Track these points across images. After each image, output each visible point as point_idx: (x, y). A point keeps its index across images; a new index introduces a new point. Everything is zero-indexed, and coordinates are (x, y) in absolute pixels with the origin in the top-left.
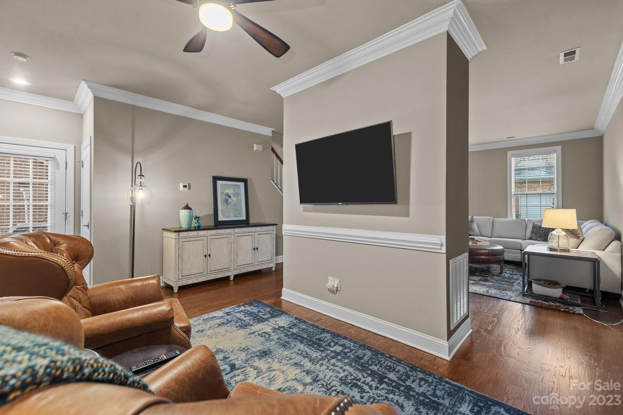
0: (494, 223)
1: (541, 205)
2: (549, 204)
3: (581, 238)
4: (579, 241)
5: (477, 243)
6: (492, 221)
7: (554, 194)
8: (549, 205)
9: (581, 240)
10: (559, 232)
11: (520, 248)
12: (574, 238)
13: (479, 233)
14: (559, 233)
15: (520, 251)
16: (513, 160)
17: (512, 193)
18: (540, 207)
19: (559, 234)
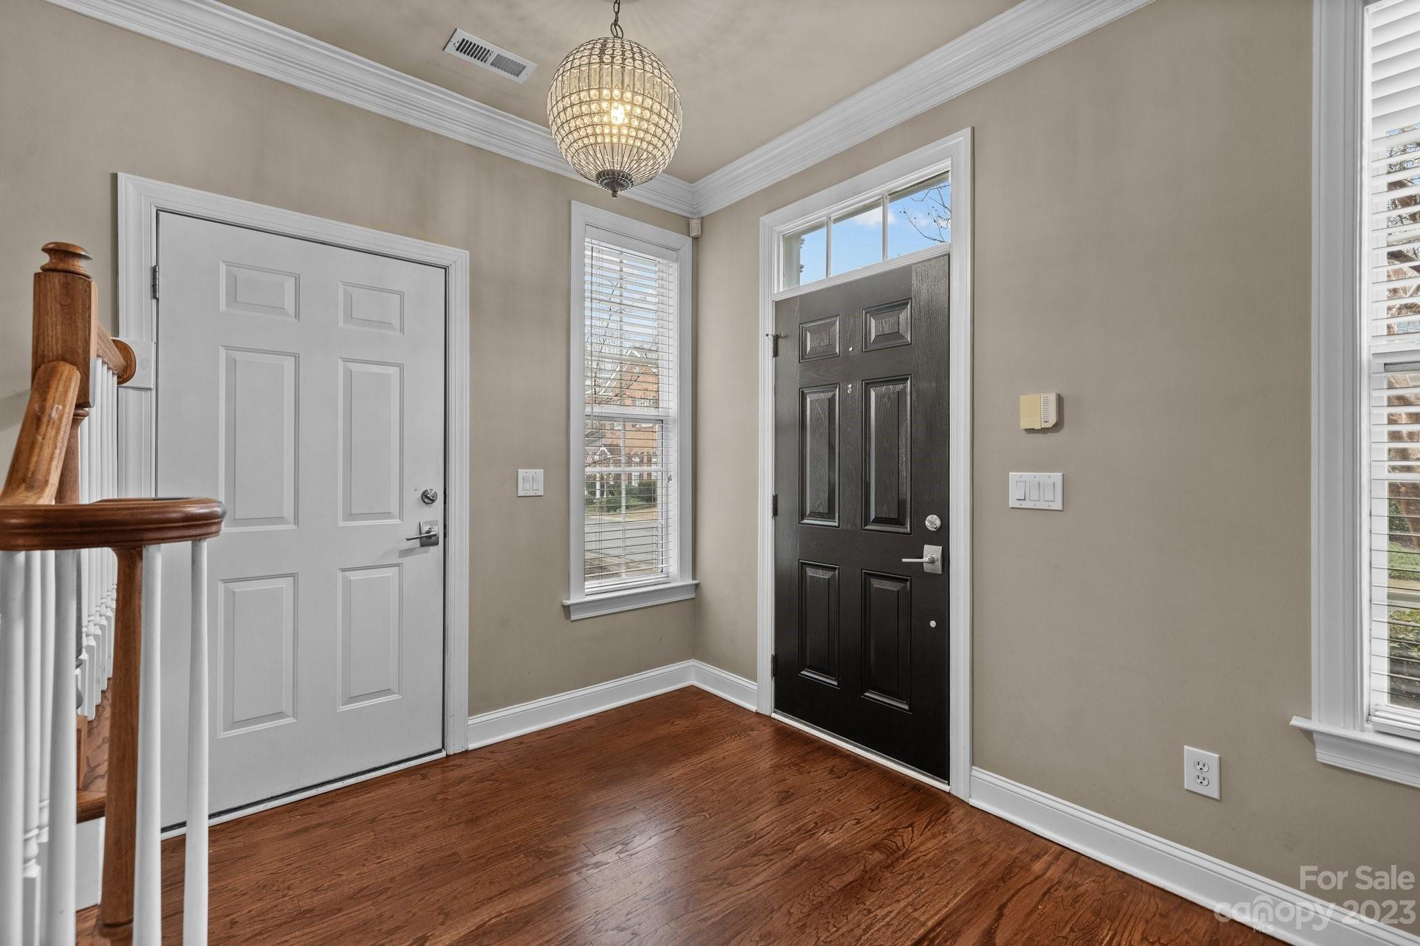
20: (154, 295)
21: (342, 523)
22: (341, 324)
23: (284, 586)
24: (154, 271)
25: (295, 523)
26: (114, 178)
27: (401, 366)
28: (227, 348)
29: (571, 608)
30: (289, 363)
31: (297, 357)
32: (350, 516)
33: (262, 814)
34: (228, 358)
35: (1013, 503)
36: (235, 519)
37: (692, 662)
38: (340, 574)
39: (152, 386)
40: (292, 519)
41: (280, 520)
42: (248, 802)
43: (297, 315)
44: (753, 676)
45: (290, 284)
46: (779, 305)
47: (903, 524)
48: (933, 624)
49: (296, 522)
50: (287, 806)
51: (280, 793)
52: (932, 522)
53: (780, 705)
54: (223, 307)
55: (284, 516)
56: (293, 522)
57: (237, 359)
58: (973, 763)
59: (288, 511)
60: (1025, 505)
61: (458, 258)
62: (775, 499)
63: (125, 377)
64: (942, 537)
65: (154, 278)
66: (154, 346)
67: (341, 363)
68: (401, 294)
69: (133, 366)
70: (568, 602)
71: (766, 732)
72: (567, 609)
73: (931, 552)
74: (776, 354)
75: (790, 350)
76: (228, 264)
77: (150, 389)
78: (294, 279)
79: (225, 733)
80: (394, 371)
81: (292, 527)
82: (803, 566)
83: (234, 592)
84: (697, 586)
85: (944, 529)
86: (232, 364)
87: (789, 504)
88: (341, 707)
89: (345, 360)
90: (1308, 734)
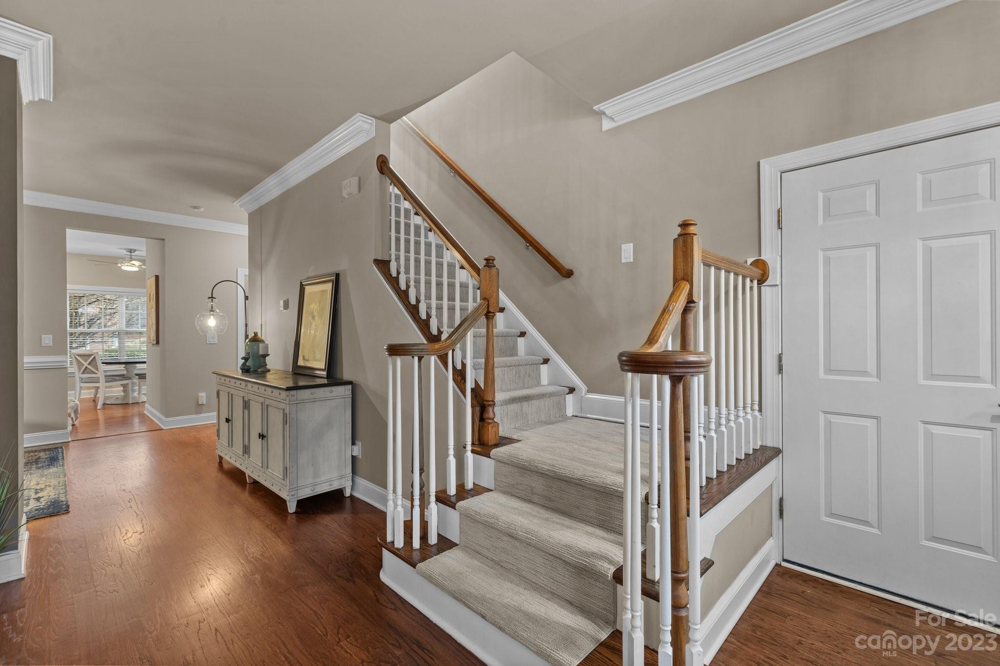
20: (780, 228)
21: (922, 381)
22: (919, 208)
23: (868, 425)
24: (779, 212)
25: (877, 377)
26: (759, 164)
27: (992, 233)
28: (824, 250)
30: (871, 253)
31: (877, 246)
32: (932, 376)
33: (855, 591)
34: (824, 256)
36: (830, 370)
38: (921, 426)
39: (778, 283)
40: (874, 372)
41: (865, 373)
42: (843, 576)
43: (878, 213)
45: (871, 192)
49: (879, 376)
50: (872, 596)
51: (868, 583)
54: (821, 221)
55: (868, 371)
56: (876, 376)
57: (831, 256)
59: (871, 367)
63: (763, 280)
65: (779, 216)
66: (779, 258)
67: (920, 244)
69: (768, 273)
76: (824, 191)
77: (777, 285)
78: (874, 185)
79: (826, 518)
80: (983, 239)
81: (875, 380)
83: (831, 421)
86: (827, 261)
88: (924, 541)
89: (924, 239)
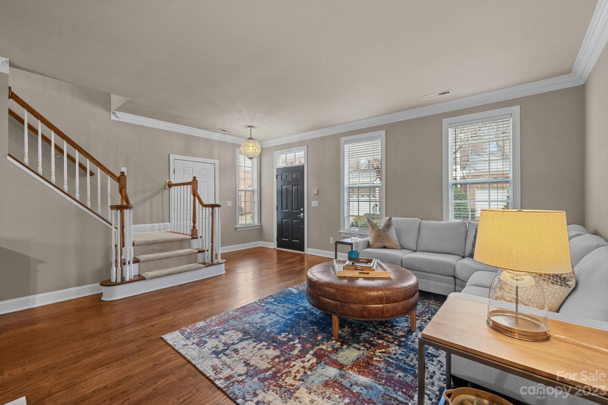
0: (421, 228)
1: (489, 199)
2: (501, 197)
3: (569, 283)
4: (566, 290)
5: (368, 273)
6: (418, 224)
7: (509, 182)
8: (502, 200)
9: (571, 289)
10: (518, 278)
11: (453, 275)
12: (553, 283)
13: (398, 244)
14: (517, 280)
15: (452, 278)
16: (451, 131)
17: (450, 182)
18: (488, 203)
19: (519, 282)
20: (174, 173)
22: (199, 176)
24: (174, 169)
26: (169, 155)
27: (208, 182)
29: (237, 228)
35: (312, 206)
37: (260, 242)
43: (193, 175)
44: (273, 242)
46: (277, 169)
47: (298, 210)
48: (302, 226)
52: (302, 209)
53: (278, 246)
58: (308, 247)
60: (314, 206)
61: (217, 162)
62: (277, 207)
64: (303, 212)
65: (174, 171)
66: (174, 181)
68: (207, 169)
70: (236, 227)
71: (276, 252)
72: (236, 228)
73: (302, 214)
74: (277, 178)
75: (279, 177)
76: (183, 167)
78: (192, 169)
80: (207, 183)
82: (282, 219)
84: (261, 225)
85: (304, 210)
87: (280, 208)
89: (199, 182)
90: (340, 233)
